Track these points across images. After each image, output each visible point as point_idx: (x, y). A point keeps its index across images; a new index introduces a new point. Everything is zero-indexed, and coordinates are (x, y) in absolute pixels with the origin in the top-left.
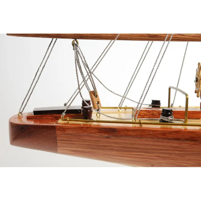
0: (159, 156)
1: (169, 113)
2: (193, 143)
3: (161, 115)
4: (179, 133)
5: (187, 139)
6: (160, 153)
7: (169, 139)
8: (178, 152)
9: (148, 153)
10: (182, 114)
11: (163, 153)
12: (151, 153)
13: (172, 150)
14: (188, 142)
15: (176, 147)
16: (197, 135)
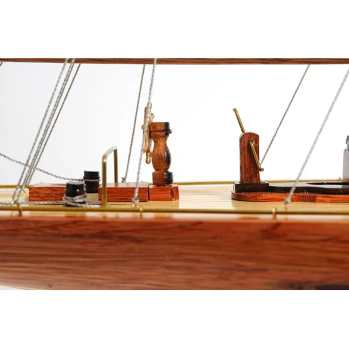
0: (54, 268)
1: (78, 190)
2: (105, 241)
3: (65, 195)
4: (81, 225)
5: (94, 236)
6: (53, 262)
7: (64, 236)
8: (82, 259)
9: (32, 262)
10: (114, 193)
11: (58, 262)
12: (37, 262)
13: (71, 256)
14: (97, 240)
15: (79, 250)
16: (111, 227)
